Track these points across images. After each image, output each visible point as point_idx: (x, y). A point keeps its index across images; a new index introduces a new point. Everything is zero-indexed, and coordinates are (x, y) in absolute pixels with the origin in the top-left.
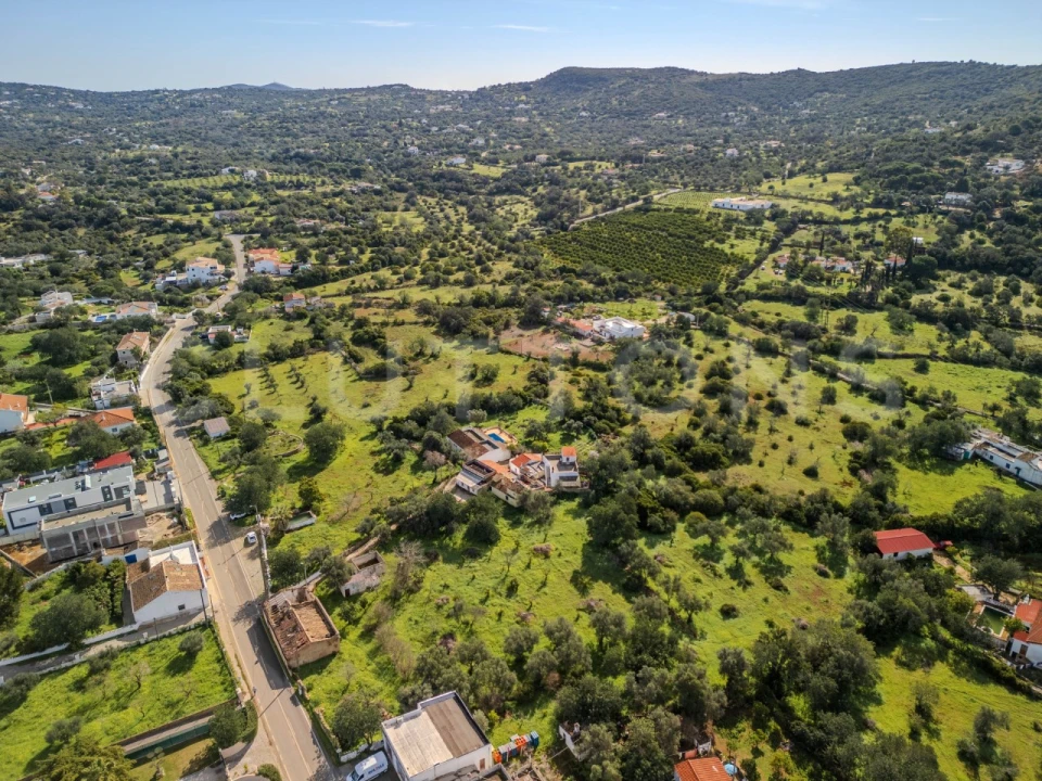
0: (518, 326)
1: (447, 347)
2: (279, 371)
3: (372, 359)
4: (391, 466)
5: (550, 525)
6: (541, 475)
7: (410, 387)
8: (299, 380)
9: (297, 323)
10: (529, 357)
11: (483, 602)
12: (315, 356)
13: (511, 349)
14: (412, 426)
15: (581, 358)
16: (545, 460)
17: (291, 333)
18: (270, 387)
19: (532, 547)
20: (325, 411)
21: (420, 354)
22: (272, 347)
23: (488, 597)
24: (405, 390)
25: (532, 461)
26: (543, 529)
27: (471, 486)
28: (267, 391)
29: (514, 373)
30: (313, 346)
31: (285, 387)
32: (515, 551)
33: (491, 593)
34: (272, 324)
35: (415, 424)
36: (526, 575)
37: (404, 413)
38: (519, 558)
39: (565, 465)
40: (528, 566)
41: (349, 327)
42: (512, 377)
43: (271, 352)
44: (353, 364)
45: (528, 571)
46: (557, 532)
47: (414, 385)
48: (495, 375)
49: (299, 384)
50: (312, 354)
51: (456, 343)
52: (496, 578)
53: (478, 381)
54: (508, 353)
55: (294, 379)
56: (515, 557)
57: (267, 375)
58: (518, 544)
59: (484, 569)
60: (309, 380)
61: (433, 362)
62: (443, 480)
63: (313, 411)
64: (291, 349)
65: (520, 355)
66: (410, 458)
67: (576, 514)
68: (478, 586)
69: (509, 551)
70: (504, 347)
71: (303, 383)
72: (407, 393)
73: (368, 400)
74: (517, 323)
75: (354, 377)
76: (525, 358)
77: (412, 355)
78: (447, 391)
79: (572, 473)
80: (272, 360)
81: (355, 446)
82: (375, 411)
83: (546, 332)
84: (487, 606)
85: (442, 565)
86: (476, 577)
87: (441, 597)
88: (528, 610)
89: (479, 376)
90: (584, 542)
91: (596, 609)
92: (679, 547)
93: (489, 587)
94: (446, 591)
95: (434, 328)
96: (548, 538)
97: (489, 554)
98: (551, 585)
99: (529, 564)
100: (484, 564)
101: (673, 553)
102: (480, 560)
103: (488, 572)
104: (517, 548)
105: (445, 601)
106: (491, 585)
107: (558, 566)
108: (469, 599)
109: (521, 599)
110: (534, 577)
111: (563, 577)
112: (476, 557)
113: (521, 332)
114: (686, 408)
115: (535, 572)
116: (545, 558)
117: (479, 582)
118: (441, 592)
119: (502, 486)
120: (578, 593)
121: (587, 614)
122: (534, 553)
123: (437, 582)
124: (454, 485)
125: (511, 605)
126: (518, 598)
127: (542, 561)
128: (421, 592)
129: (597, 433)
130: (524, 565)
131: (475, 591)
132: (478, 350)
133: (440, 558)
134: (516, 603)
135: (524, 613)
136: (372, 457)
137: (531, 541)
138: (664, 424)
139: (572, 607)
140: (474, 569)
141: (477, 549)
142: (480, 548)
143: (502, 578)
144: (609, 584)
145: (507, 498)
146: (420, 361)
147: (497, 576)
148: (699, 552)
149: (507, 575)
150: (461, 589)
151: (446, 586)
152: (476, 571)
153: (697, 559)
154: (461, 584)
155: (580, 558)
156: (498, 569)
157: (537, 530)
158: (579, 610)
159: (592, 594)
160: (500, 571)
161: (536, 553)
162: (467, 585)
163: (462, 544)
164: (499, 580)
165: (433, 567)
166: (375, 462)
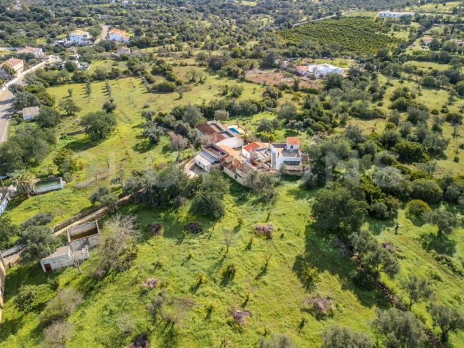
1: (212, 78)
2: (97, 86)
4: (148, 146)
5: (273, 204)
6: (267, 159)
7: (180, 98)
9: (122, 63)
10: (264, 85)
11: (193, 289)
13: (252, 80)
15: (300, 86)
16: (271, 147)
17: (116, 67)
18: (87, 94)
19: (254, 226)
20: (115, 108)
21: (192, 81)
22: (98, 71)
23: (200, 282)
24: (176, 100)
25: (261, 148)
26: (266, 207)
27: (206, 164)
29: (254, 93)
30: (125, 74)
31: (97, 94)
32: (237, 229)
33: (204, 278)
34: (106, 62)
35: (172, 117)
36: (245, 257)
38: (240, 237)
39: (289, 152)
40: (249, 248)
41: (152, 66)
42: (251, 95)
43: (96, 74)
44: (146, 83)
45: (249, 252)
46: (280, 212)
47: (183, 97)
48: (240, 94)
49: (107, 93)
50: (123, 78)
52: (214, 258)
53: (228, 97)
54: (251, 82)
55: (105, 90)
56: (237, 235)
57: (88, 88)
58: (240, 222)
59: (204, 247)
60: (114, 91)
61: (200, 85)
62: (185, 160)
63: (105, 107)
65: (259, 84)
67: (298, 195)
68: (192, 268)
69: (231, 228)
70: (248, 79)
71: (110, 93)
73: (149, 104)
76: (262, 86)
77: (188, 81)
78: (205, 100)
79: (295, 158)
81: (127, 131)
84: (198, 296)
85: (161, 239)
86: (193, 256)
87: (149, 280)
88: (244, 305)
89: (229, 93)
90: (307, 224)
91: (325, 312)
92: (406, 235)
93: (204, 270)
94: (157, 271)
95: (205, 68)
96: (271, 218)
97: (210, 230)
98: (272, 273)
99: (250, 244)
100: (204, 242)
101: (401, 241)
102: (201, 236)
103: (206, 250)
104: (239, 226)
105: (152, 286)
106: (206, 267)
107: (280, 249)
108: (180, 283)
109: (237, 288)
110: (254, 261)
111: (286, 263)
112: (197, 232)
113: (260, 71)
114: (381, 118)
115: (255, 254)
116: (267, 239)
117: (195, 262)
118: (151, 272)
119: (232, 166)
120: (302, 285)
121: (314, 318)
122: (255, 233)
123: (151, 258)
124: (193, 164)
125: (225, 296)
126: (233, 288)
127: (264, 242)
128: (131, 270)
129: (314, 130)
130: (244, 246)
131: (189, 274)
132: (231, 81)
133: (162, 231)
134: (231, 295)
135: (238, 311)
136: (136, 140)
137: (254, 220)
138: (366, 128)
139: (296, 305)
140: (192, 246)
141: (200, 223)
142: (203, 223)
143: (220, 259)
144: (337, 276)
145: (236, 177)
146: (192, 84)
147: (215, 256)
148: (428, 243)
149: (225, 256)
150: (173, 270)
151: (158, 266)
152: (194, 248)
153: (428, 250)
154: (175, 263)
155: (303, 241)
156: (217, 248)
157: (261, 208)
158: (304, 310)
159: (318, 288)
160: (219, 250)
161: (257, 232)
162: (182, 265)
163: (187, 218)
164: (216, 261)
165: (151, 241)
166: (137, 143)
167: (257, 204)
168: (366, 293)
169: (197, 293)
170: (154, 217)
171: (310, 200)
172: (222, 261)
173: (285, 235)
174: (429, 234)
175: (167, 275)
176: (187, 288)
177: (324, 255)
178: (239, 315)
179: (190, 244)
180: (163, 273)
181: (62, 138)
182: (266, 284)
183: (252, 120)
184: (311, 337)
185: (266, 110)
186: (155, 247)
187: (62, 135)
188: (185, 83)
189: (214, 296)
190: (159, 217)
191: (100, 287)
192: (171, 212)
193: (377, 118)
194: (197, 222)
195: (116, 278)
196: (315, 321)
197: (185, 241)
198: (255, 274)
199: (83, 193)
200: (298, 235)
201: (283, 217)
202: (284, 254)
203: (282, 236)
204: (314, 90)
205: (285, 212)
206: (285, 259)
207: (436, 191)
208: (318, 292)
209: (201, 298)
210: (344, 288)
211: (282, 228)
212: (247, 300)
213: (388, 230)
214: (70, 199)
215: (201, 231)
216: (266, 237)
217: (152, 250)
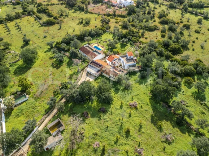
0: (92, 3)
1: (71, 12)
2: (11, 25)
3: (45, 18)
4: (58, 64)
5: (131, 90)
6: (120, 64)
7: (60, 28)
8: (19, 28)
9: (17, 6)
10: (99, 14)
11: (116, 143)
12: (24, 18)
13: (92, 12)
14: (64, 46)
15: (117, 14)
16: (120, 58)
17: (15, 10)
18: (8, 31)
19: (128, 103)
20: (29, 41)
21: (62, 15)
22: (8, 15)
23: (117, 139)
24: (59, 30)
25: (116, 59)
26: (129, 92)
27: (94, 73)
28: (7, 33)
29: (96, 20)
30: (23, 14)
31: (14, 31)
32: (121, 107)
33: (118, 136)
34: (8, 7)
35: (65, 44)
36: (130, 121)
37: (60, 40)
39: (129, 59)
40: (130, 116)
41: (36, 7)
42: (95, 22)
43: (7, 17)
44: (39, 20)
45: (131, 118)
47: (62, 27)
48: (89, 22)
49: (19, 29)
50: (23, 17)
51: (73, 10)
52: (118, 125)
53: (84, 24)
54: (92, 13)
55: (17, 28)
57: (7, 27)
58: (121, 102)
59: (111, 119)
60: (22, 28)
61: (67, 18)
62: (81, 71)
63: (24, 41)
64: (15, 16)
65: (96, 14)
66: (66, 60)
68: (111, 132)
69: (119, 107)
70: (90, 11)
71: (20, 29)
72: (60, 31)
73: (46, 35)
74: (92, 2)
75: (40, 25)
76: (98, 15)
77: (59, 16)
78: (74, 29)
79: (132, 63)
80: (9, 21)
81: (43, 55)
82: (49, 40)
83: (102, 5)
84: (119, 145)
85: (91, 119)
86: (109, 126)
87: (96, 143)
88: (139, 146)
89: (84, 22)
90: (149, 98)
91: (171, 141)
92: (187, 94)
93: (116, 132)
94: (96, 137)
95: (65, 6)
96: (133, 98)
97: (110, 110)
98: (144, 127)
99: (130, 114)
100: (110, 116)
101: (186, 98)
102: (108, 114)
103: (113, 121)
104: (122, 105)
105: (98, 146)
106: (117, 130)
107: (143, 114)
108: (109, 141)
109: (134, 138)
110: (135, 122)
111: (148, 120)
112: (105, 112)
113: (94, 5)
114: (158, 29)
115: (134, 119)
116: (136, 109)
117: (111, 129)
118: (94, 138)
119: (107, 72)
120: (158, 130)
121: (168, 144)
122: (130, 107)
123: (91, 131)
124: (86, 72)
125: (130, 143)
126: (132, 138)
127: (135, 112)
128: (84, 139)
129: (133, 43)
130: (128, 115)
131: (111, 135)
132: (81, 13)
133: (89, 115)
134: (132, 141)
135: (139, 149)
136: (50, 60)
137: (127, 100)
138: (153, 36)
139: (159, 140)
140: (106, 120)
141: (105, 107)
142: (106, 106)
143: (121, 124)
144: (169, 122)
145: (110, 77)
146: (62, 18)
147: (118, 124)
148: (196, 96)
149: (122, 123)
150: (103, 135)
151: (96, 134)
152: (107, 121)
153: (197, 100)
154: (103, 131)
155: (151, 107)
156: (117, 119)
157: (127, 93)
158: (162, 142)
159: (164, 130)
160: (119, 120)
161: (131, 107)
162: (106, 131)
163: (97, 105)
164: (119, 126)
165: (87, 122)
166: (52, 62)
167: (125, 91)
168: (182, 127)
169: (118, 144)
170: (82, 108)
171: (146, 84)
172: (121, 125)
173: (143, 106)
174: (195, 92)
175: (102, 138)
176: (113, 143)
177: (161, 113)
178: (140, 151)
179: (104, 119)
180: (99, 138)
181: (10, 66)
182: (143, 133)
183: (102, 39)
184: (169, 153)
185: (107, 31)
186: (90, 124)
187: (10, 64)
188: (59, 17)
189: (125, 144)
190: (85, 107)
191: (75, 152)
192: (89, 103)
193: (156, 30)
194: (103, 107)
195: (80, 145)
196: (168, 146)
197: (101, 118)
198: (138, 129)
199: (41, 100)
200: (148, 105)
201: (138, 96)
202: (146, 116)
203: (141, 107)
204: (124, 15)
205: (138, 93)
206: (147, 118)
207: (193, 71)
208: (165, 131)
209: (121, 147)
210: (173, 127)
211: (140, 102)
212: (140, 143)
213: (180, 93)
214: (36, 105)
215: (107, 111)
216: (135, 109)
217: (89, 127)
